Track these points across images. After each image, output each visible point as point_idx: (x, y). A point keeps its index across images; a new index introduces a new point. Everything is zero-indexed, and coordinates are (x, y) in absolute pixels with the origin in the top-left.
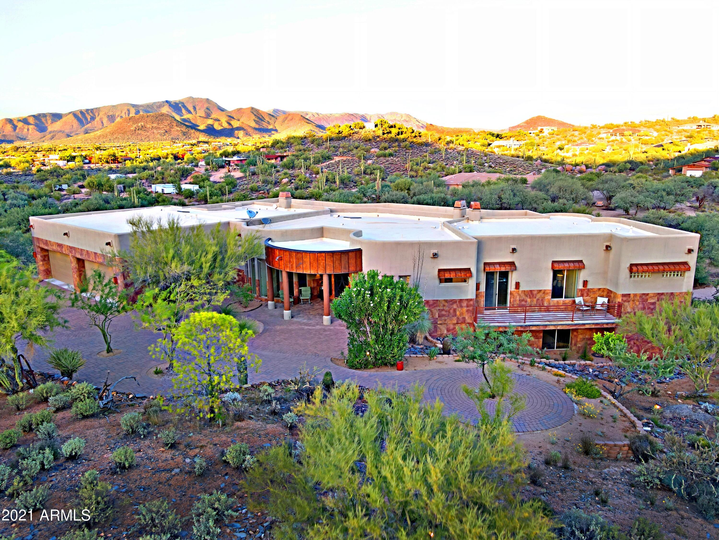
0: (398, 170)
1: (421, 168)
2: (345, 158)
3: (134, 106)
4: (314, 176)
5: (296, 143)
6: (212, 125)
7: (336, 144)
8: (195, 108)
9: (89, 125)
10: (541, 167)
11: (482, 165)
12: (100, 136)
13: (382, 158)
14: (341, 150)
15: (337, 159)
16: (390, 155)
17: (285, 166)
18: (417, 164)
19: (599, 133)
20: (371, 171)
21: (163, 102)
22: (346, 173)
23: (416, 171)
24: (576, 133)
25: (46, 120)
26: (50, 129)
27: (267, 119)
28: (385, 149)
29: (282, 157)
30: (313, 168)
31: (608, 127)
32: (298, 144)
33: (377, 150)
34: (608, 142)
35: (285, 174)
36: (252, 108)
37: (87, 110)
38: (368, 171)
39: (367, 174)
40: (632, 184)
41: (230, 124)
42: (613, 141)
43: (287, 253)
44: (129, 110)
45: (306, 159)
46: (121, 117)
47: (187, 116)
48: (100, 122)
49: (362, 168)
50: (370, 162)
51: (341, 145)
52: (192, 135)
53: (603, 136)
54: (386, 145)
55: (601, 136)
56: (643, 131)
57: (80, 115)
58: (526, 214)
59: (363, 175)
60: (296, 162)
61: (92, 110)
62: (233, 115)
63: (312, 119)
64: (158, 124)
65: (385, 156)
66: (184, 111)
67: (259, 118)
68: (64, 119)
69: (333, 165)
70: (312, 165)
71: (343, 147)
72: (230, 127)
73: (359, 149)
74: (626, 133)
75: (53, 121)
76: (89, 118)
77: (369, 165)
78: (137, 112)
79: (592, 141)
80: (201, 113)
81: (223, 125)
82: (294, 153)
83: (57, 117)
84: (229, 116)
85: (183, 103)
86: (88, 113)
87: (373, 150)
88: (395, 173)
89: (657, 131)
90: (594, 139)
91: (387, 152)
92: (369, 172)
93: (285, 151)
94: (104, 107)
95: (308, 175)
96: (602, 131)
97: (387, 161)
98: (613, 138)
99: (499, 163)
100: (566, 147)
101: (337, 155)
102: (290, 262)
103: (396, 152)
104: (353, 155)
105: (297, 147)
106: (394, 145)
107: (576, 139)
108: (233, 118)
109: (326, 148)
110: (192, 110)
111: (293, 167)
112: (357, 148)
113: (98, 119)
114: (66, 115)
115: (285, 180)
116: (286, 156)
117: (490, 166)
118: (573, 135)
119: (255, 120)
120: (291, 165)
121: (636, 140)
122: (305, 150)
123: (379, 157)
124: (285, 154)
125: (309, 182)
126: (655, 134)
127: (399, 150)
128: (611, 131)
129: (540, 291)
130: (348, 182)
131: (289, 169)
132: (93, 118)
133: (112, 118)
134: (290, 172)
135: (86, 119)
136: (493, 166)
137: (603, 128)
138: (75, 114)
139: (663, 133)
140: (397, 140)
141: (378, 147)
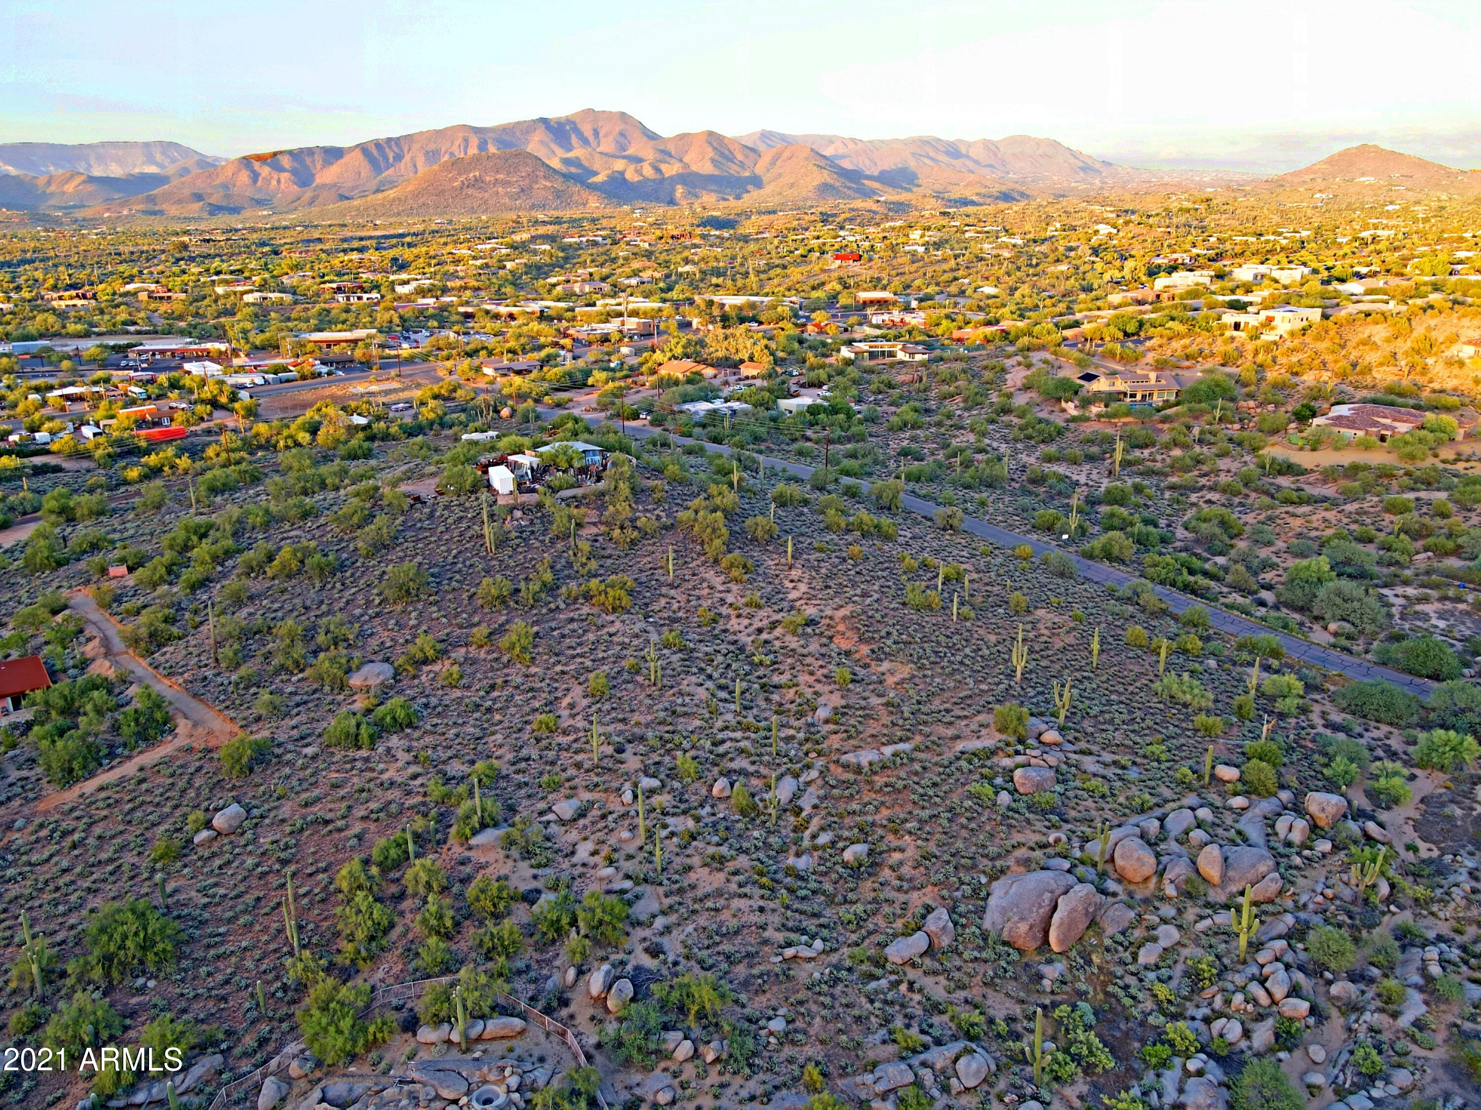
3: (477, 130)
6: (622, 173)
8: (596, 133)
9: (390, 171)
12: (394, 200)
21: (534, 121)
25: (313, 162)
26: (319, 180)
27: (740, 157)
36: (711, 134)
37: (389, 140)
41: (658, 170)
44: (466, 141)
46: (452, 154)
47: (578, 152)
48: (410, 165)
52: (575, 198)
57: (375, 152)
61: (397, 141)
62: (671, 148)
63: (835, 155)
64: (509, 173)
66: (574, 140)
67: (722, 155)
68: (347, 159)
72: (658, 176)
75: (327, 163)
76: (391, 155)
78: (483, 146)
80: (607, 145)
81: (645, 172)
83: (333, 154)
84: (662, 151)
85: (574, 123)
86: (390, 147)
94: (421, 133)
108: (670, 155)
110: (591, 139)
113: (407, 158)
114: (351, 149)
119: (713, 160)
132: (399, 158)
133: (432, 156)
135: (386, 158)
138: (363, 148)
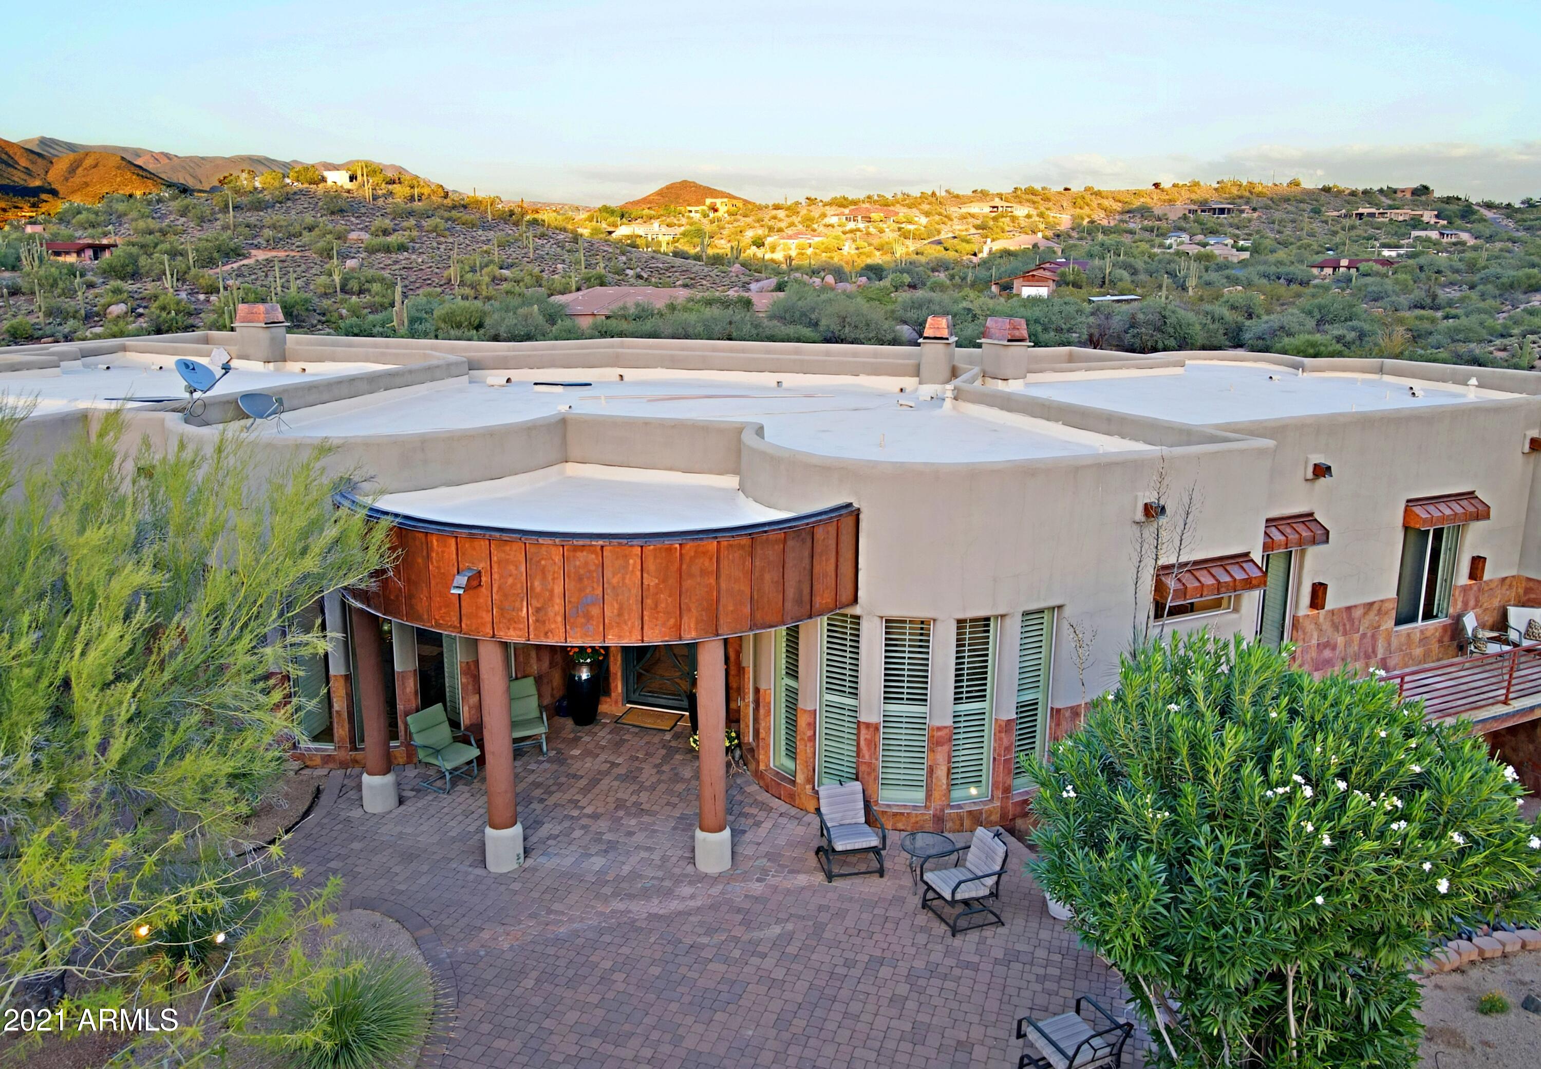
0: (428, 283)
1: (486, 279)
2: (282, 254)
4: (202, 297)
5: (134, 214)
7: (252, 218)
10: (747, 279)
11: (621, 272)
13: (380, 255)
14: (268, 233)
15: (260, 255)
16: (402, 248)
17: (111, 272)
18: (473, 270)
19: (824, 215)
20: (361, 285)
22: (293, 289)
23: (473, 286)
24: (781, 214)
27: (25, 162)
28: (386, 232)
29: (98, 250)
30: (196, 277)
31: (841, 203)
32: (143, 216)
33: (365, 236)
34: (844, 233)
35: (117, 291)
38: (354, 285)
39: (352, 293)
40: (969, 310)
42: (851, 231)
43: (515, 553)
45: (174, 254)
49: (337, 278)
50: (350, 263)
51: (267, 221)
53: (834, 220)
54: (387, 223)
55: (828, 220)
56: (903, 212)
58: (1071, 359)
59: (340, 296)
60: (143, 261)
63: (151, 167)
65: (387, 249)
69: (251, 270)
70: (193, 271)
71: (274, 227)
73: (317, 232)
74: (874, 216)
77: (353, 270)
79: (814, 230)
82: (133, 239)
87: (353, 236)
88: (420, 291)
89: (927, 214)
90: (815, 226)
91: (391, 239)
92: (356, 288)
93: (105, 235)
95: (183, 295)
96: (830, 210)
97: (396, 262)
98: (851, 225)
99: (658, 269)
100: (769, 241)
101: (258, 247)
102: (529, 592)
103: (413, 241)
104: (303, 248)
105: (141, 224)
106: (405, 224)
107: (783, 225)
109: (225, 228)
111: (135, 275)
112: (310, 229)
115: (118, 309)
116: (108, 247)
117: (639, 277)
118: (775, 218)
120: (129, 269)
121: (893, 231)
122: (164, 233)
123: (371, 251)
124: (105, 241)
125: (190, 314)
126: (924, 220)
127: (420, 237)
128: (847, 211)
129: (1371, 604)
130: (304, 314)
131: (123, 279)
134: (128, 286)
136: (645, 276)
137: (830, 204)
139: (937, 218)
140: (411, 213)
141: (366, 229)
